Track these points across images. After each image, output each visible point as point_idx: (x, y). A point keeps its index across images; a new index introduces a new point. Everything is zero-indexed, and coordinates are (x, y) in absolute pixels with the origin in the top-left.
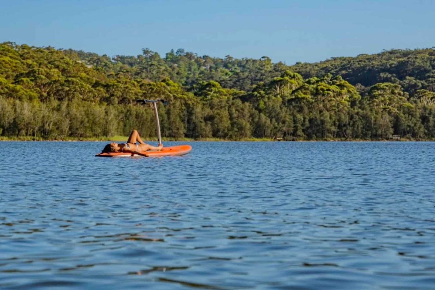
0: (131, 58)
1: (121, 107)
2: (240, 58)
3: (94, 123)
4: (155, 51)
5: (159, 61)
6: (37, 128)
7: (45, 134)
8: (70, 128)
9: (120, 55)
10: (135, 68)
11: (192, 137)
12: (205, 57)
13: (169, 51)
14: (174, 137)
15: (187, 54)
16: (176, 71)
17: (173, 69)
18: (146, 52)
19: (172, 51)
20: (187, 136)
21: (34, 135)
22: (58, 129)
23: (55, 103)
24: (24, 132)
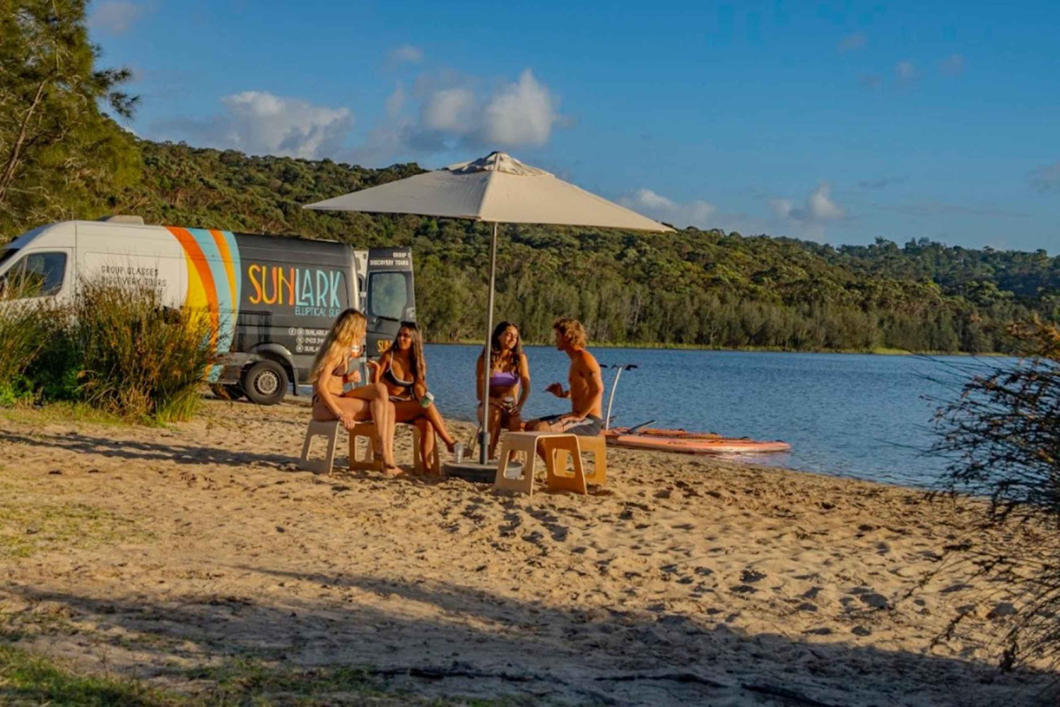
0: (861, 248)
1: (882, 312)
2: (1004, 250)
3: (854, 333)
4: (891, 240)
5: (897, 252)
6: (787, 337)
7: (796, 344)
8: (827, 338)
9: (847, 244)
10: (868, 262)
11: (968, 350)
12: (956, 248)
13: (909, 241)
14: (946, 350)
15: (933, 243)
16: (921, 265)
17: (918, 263)
18: (879, 241)
19: (913, 240)
20: (961, 349)
21: (784, 344)
22: (812, 338)
23: (806, 307)
24: (773, 341)
